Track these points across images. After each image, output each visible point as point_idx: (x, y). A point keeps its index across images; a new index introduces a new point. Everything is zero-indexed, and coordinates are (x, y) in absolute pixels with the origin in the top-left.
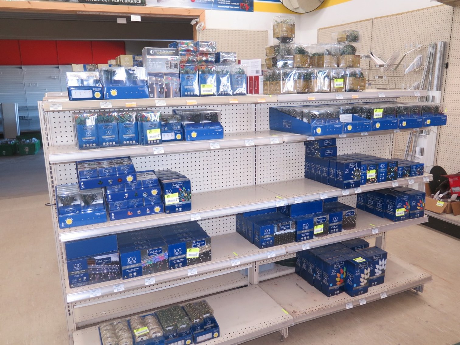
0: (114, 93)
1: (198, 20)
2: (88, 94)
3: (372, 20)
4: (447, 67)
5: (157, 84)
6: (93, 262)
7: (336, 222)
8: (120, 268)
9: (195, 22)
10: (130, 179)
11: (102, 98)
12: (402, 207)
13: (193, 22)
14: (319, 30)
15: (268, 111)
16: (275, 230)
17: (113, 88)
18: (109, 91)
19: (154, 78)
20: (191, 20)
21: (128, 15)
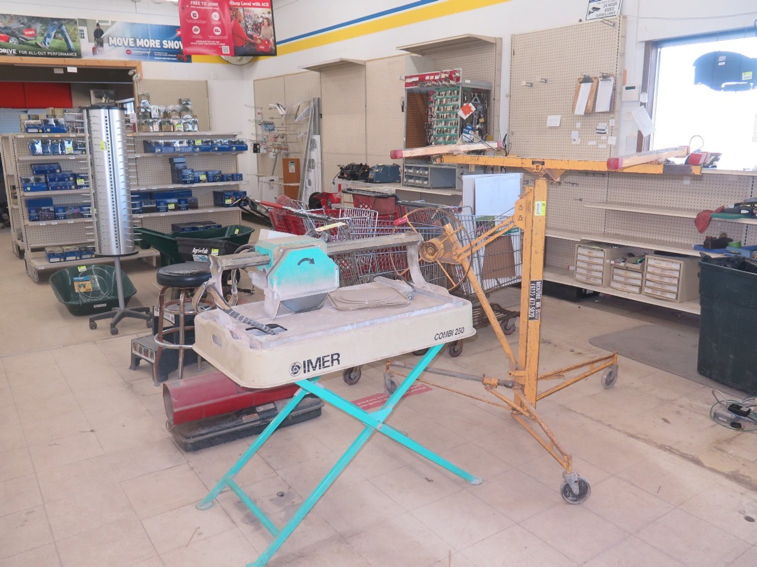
0: (49, 130)
1: (135, 70)
2: (36, 130)
3: (284, 76)
4: (321, 117)
5: (70, 126)
6: (41, 210)
7: (183, 204)
8: (55, 215)
9: (133, 73)
10: (58, 171)
11: (43, 132)
12: (229, 199)
13: (131, 73)
14: (254, 81)
15: (142, 143)
16: (143, 204)
17: (48, 128)
18: (46, 129)
19: (69, 124)
20: (128, 70)
21: (66, 67)
